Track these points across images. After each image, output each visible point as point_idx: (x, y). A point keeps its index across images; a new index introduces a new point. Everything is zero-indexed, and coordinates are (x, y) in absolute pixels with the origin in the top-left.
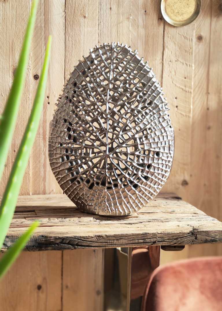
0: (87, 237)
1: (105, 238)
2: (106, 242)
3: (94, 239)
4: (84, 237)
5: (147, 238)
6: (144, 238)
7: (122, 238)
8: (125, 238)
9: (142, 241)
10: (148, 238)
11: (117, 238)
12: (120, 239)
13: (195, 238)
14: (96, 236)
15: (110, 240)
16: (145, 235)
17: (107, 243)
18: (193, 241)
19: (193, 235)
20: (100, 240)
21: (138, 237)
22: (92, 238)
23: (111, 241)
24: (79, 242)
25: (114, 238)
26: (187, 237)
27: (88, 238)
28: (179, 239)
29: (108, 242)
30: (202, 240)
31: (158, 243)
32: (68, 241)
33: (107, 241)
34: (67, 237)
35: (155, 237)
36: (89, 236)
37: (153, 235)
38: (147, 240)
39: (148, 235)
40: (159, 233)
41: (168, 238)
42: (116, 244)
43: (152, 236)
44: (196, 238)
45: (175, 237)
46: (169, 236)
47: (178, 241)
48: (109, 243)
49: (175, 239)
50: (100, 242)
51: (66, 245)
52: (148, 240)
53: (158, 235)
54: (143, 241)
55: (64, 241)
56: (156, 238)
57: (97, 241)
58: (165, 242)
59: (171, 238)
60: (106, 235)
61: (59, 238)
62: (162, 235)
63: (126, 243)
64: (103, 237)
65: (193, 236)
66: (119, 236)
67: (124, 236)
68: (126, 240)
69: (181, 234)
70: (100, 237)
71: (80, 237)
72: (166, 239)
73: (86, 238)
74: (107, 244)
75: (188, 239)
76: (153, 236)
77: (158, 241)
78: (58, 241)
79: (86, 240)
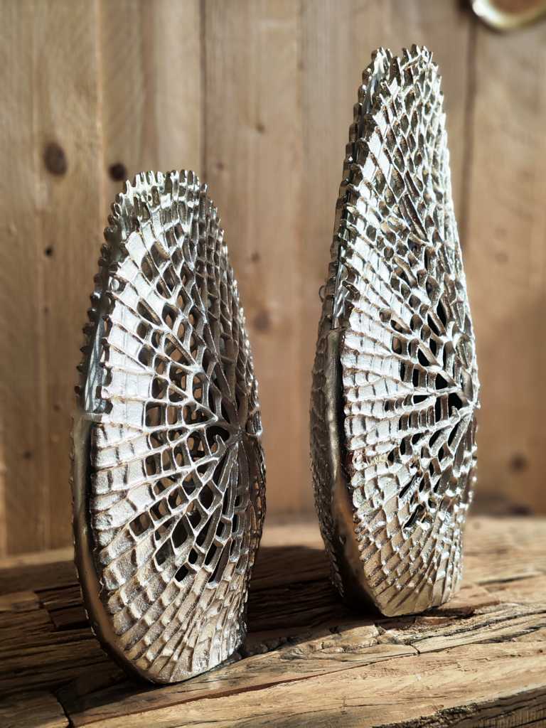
0: (416, 722)
1: (474, 714)
3: (437, 723)
4: (407, 723)
7: (519, 705)
8: (529, 702)
11: (507, 708)
12: (515, 710)
14: (443, 713)
15: (486, 718)
22: (433, 722)
25: (499, 710)
36: (422, 718)
60: (475, 706)
63: (531, 720)
64: (464, 712)
66: (513, 700)
67: (530, 697)
68: (532, 710)
70: (456, 716)
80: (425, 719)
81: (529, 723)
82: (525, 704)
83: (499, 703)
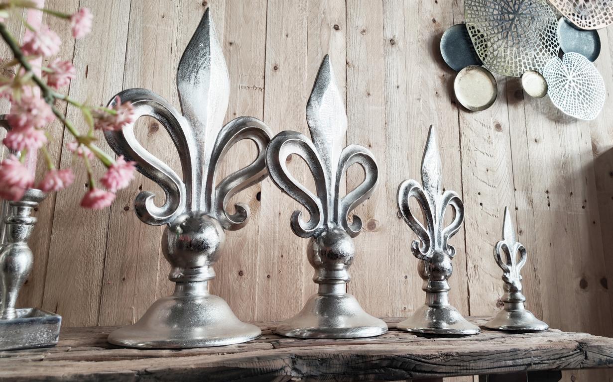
0: (428, 356)
1: (457, 358)
2: (457, 365)
3: (439, 359)
4: (424, 355)
5: (517, 358)
6: (513, 357)
7: (480, 357)
8: (486, 357)
9: (510, 363)
10: (519, 358)
11: (474, 358)
12: (478, 359)
13: (584, 357)
14: (441, 354)
15: (463, 361)
16: (515, 353)
17: (460, 366)
18: (582, 363)
19: (582, 352)
20: (449, 361)
21: (505, 356)
22: (437, 358)
23: (465, 364)
24: (416, 365)
25: (470, 358)
26: (574, 356)
27: (431, 359)
28: (563, 359)
29: (462, 364)
30: (594, 361)
31: (534, 365)
32: (400, 363)
33: (459, 364)
34: (399, 356)
35: (529, 356)
36: (431, 355)
37: (526, 352)
38: (518, 360)
39: (519, 352)
40: (534, 349)
41: (547, 357)
42: (472, 369)
43: (524, 355)
44: (586, 358)
45: (557, 356)
46: (549, 354)
47: (562, 362)
48: (463, 366)
49: (557, 359)
50: (449, 366)
51: (397, 370)
52: (519, 362)
53: (533, 352)
54: (512, 363)
55: (395, 362)
56: (531, 357)
57: (445, 364)
58: (544, 364)
59: (552, 358)
60: (457, 353)
61: (387, 358)
62: (539, 351)
63: (487, 367)
64: (453, 356)
65: (581, 354)
66: (476, 354)
67: (485, 354)
68: (487, 361)
69: (565, 351)
70: (448, 357)
71: (419, 356)
72: (545, 358)
73: (428, 358)
74: (459, 368)
75: (576, 358)
76: (526, 354)
77: (534, 362)
78: (385, 363)
79: (428, 361)
80: (433, 355)
81: (487, 369)
82: (483, 357)
83: (469, 354)
